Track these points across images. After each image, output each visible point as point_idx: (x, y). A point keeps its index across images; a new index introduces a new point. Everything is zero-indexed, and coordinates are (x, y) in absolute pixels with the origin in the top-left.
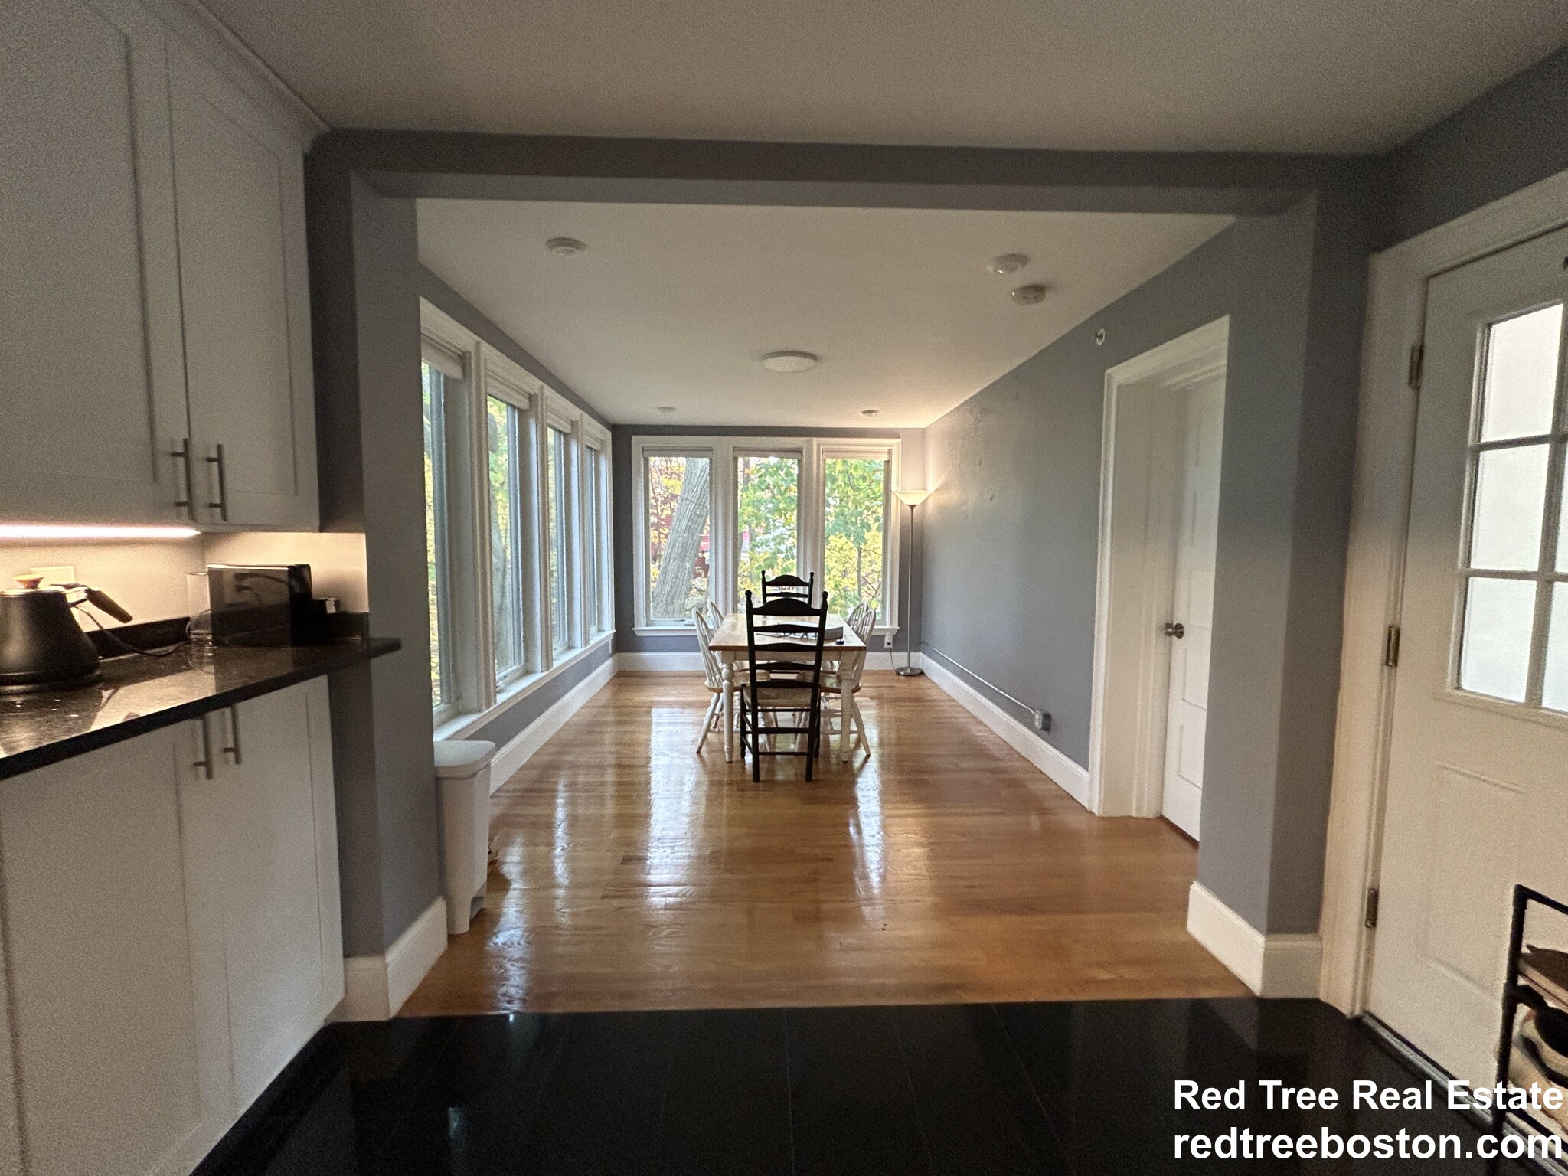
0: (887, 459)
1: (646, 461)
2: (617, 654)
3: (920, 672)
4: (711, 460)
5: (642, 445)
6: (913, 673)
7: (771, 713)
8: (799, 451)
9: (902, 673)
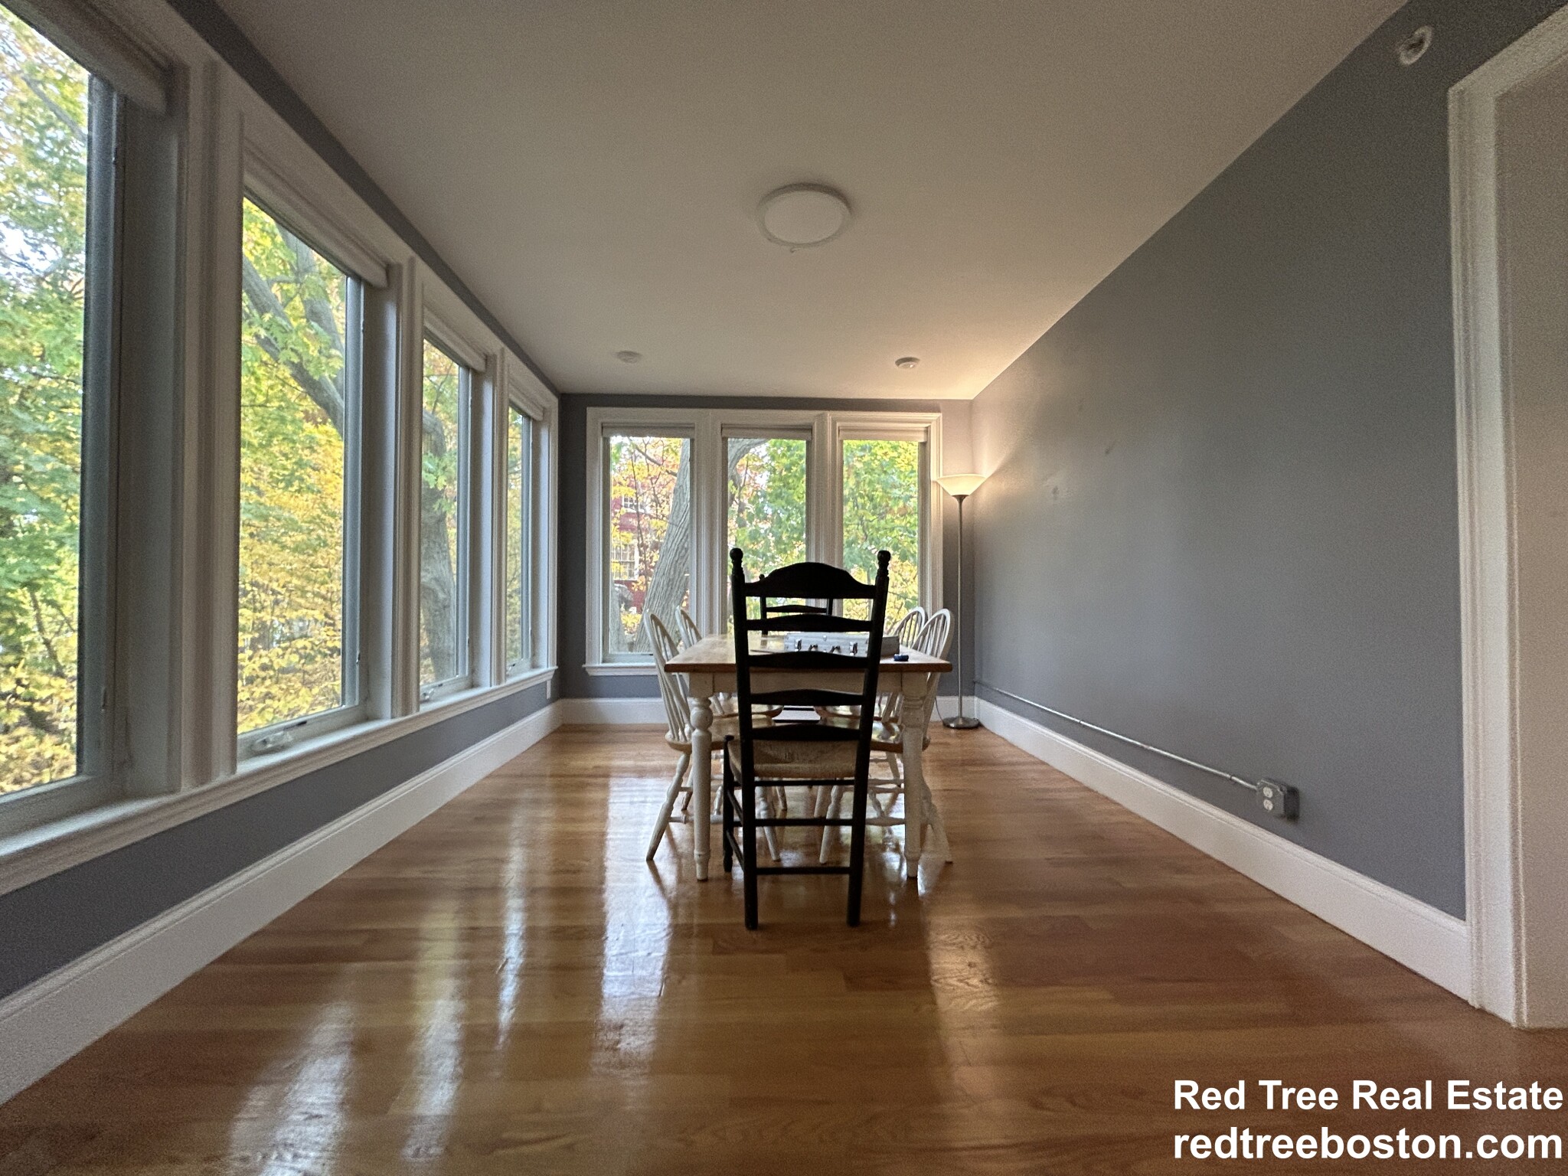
0: (922, 441)
1: (606, 441)
2: (559, 702)
3: (976, 723)
4: (692, 441)
5: (600, 421)
6: (967, 725)
7: (777, 788)
8: (808, 429)
9: (952, 725)
